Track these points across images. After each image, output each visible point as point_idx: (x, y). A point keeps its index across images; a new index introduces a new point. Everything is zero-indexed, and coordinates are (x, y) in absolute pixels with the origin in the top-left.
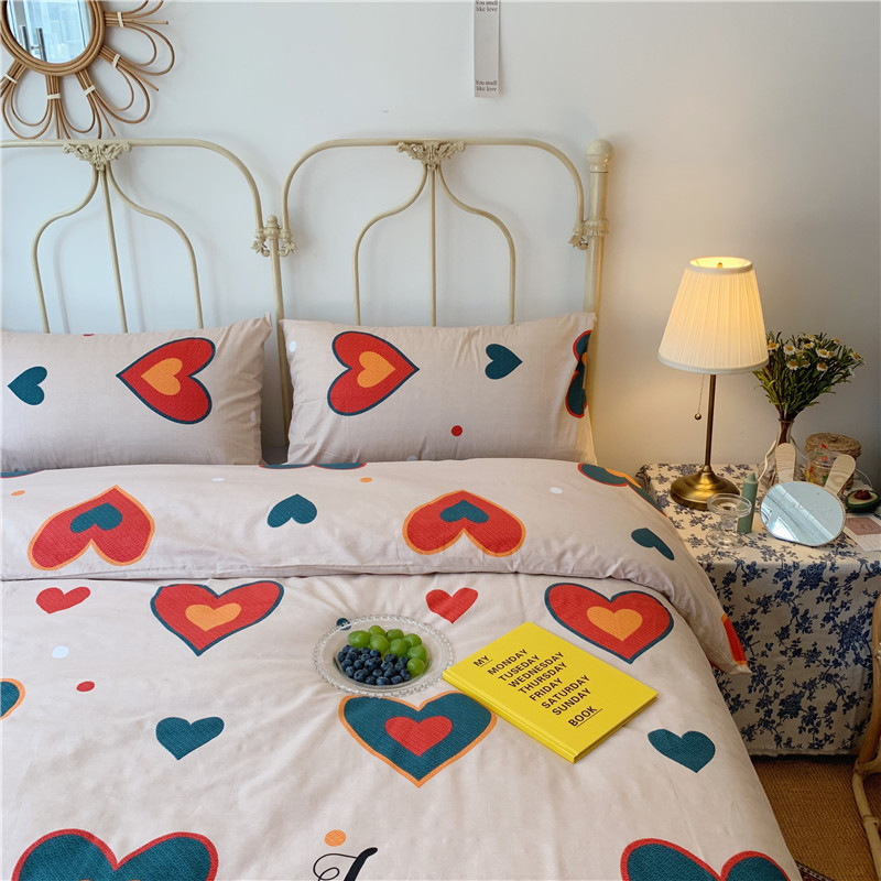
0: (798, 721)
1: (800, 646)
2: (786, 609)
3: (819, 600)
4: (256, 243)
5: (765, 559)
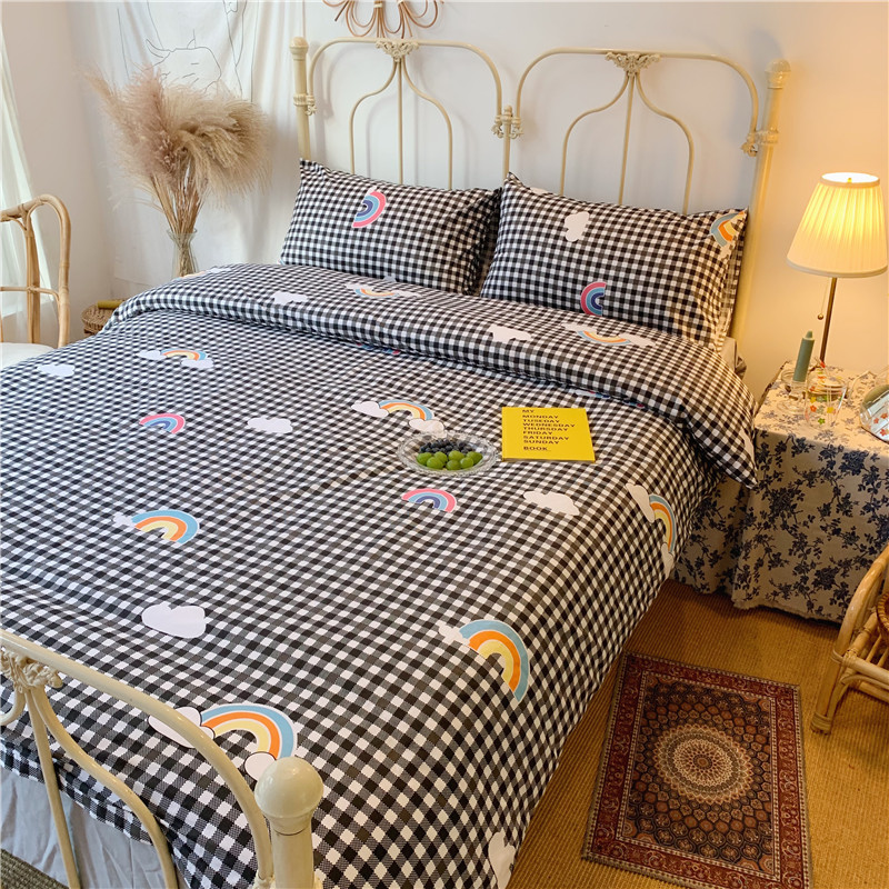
0: (830, 593)
1: (840, 526)
2: (828, 487)
3: (861, 488)
4: (494, 127)
5: (816, 438)
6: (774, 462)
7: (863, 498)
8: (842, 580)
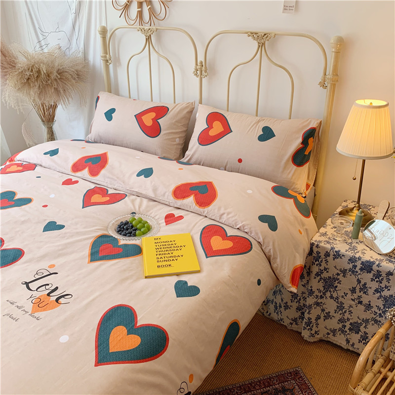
0: (358, 336)
1: (362, 300)
2: (354, 279)
3: (372, 280)
4: (194, 72)
5: (346, 251)
6: (324, 262)
7: (374, 285)
8: (365, 330)
